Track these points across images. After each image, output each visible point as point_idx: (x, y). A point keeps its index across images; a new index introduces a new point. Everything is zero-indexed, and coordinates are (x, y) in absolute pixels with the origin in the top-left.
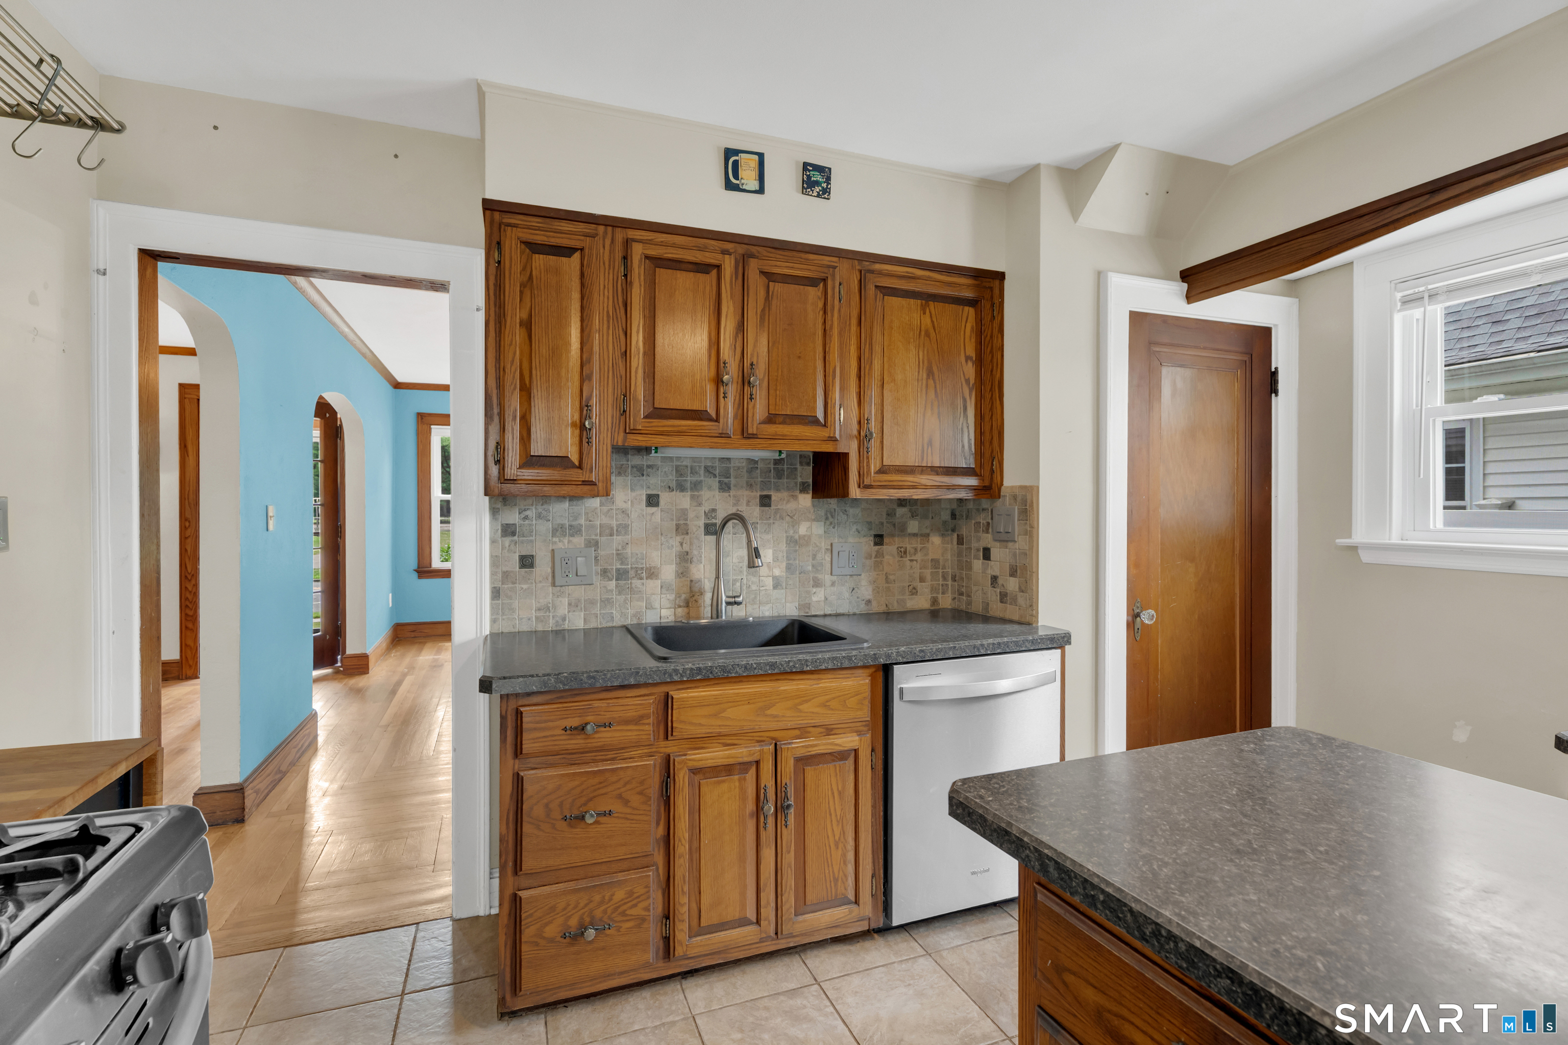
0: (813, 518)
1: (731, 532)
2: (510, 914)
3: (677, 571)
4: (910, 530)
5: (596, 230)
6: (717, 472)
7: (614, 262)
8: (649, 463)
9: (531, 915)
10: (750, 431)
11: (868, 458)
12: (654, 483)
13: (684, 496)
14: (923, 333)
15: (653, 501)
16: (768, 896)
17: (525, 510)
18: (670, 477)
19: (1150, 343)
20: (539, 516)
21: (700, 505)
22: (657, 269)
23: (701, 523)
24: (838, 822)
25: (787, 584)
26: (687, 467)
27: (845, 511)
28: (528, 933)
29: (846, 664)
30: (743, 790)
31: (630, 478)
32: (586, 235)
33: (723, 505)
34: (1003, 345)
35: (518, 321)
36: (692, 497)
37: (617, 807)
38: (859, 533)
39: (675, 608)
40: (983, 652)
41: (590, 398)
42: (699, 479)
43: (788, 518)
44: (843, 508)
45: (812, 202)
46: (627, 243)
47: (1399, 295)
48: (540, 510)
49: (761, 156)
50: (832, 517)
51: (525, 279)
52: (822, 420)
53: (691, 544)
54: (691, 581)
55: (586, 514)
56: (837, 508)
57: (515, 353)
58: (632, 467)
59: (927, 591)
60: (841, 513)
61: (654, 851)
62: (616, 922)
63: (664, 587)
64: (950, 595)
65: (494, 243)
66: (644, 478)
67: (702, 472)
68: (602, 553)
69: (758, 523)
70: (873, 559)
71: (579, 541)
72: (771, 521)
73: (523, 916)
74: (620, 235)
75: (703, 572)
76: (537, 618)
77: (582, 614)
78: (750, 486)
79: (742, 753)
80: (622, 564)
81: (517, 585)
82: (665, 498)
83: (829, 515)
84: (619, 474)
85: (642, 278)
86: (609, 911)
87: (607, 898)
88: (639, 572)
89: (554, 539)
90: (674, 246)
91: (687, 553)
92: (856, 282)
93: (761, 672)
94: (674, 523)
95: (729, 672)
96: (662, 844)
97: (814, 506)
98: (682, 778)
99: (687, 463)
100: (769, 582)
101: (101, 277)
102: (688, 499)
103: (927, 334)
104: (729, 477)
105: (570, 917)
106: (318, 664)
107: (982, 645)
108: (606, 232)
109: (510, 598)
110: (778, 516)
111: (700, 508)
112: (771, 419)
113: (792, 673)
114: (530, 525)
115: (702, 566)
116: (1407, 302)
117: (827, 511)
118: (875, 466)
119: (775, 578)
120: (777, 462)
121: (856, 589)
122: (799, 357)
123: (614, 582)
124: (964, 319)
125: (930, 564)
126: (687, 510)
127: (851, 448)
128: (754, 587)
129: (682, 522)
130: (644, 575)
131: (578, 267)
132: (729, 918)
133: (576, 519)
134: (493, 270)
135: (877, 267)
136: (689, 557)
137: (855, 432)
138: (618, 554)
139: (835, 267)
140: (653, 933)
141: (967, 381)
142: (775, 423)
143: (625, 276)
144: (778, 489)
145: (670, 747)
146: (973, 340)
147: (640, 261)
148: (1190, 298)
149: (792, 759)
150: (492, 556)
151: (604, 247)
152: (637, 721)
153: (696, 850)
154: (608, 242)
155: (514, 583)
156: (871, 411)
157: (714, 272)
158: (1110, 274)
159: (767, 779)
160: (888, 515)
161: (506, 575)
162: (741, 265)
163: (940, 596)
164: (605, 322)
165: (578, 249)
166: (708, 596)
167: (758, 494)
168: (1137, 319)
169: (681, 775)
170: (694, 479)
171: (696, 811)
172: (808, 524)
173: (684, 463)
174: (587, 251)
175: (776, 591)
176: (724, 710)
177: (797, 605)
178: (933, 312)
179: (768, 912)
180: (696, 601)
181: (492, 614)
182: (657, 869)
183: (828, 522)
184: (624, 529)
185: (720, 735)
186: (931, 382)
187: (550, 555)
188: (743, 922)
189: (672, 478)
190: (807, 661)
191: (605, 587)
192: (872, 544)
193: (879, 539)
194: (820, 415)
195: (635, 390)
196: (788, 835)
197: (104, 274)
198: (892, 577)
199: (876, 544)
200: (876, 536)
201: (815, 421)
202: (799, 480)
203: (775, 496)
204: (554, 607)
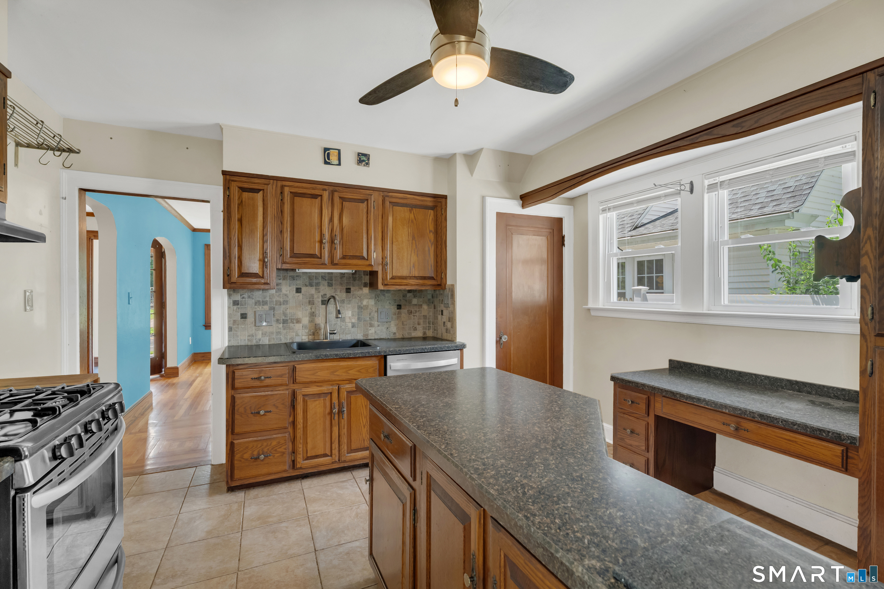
0: (369, 298)
1: (331, 304)
2: (230, 449)
3: (309, 320)
4: (413, 303)
5: (269, 182)
6: (327, 279)
7: (277, 195)
8: (297, 275)
9: (238, 450)
10: (335, 262)
11: (386, 273)
12: (299, 283)
13: (312, 289)
14: (410, 221)
15: (298, 290)
16: (335, 445)
17: (243, 295)
19: (507, 225)
20: (249, 297)
21: (319, 292)
22: (295, 197)
23: (320, 300)
24: (365, 417)
25: (358, 326)
27: (381, 295)
28: (237, 457)
29: (367, 355)
30: (325, 404)
31: (288, 281)
32: (265, 184)
33: (329, 292)
34: (446, 226)
35: (237, 219)
36: (316, 289)
37: (273, 409)
38: (390, 304)
39: (308, 336)
40: (426, 351)
41: (267, 249)
42: (319, 282)
43: (358, 298)
45: (362, 168)
46: (282, 187)
47: (601, 208)
48: (249, 295)
49: (339, 151)
50: (378, 297)
51: (240, 202)
52: (366, 257)
53: (315, 308)
54: (316, 324)
55: (270, 296)
57: (235, 232)
58: (290, 276)
59: (421, 329)
61: (288, 426)
62: (273, 453)
63: (304, 327)
64: (432, 330)
65: (227, 188)
66: (295, 281)
67: (320, 278)
68: (276, 312)
69: (345, 300)
70: (397, 315)
71: (266, 307)
72: (351, 299)
73: (235, 450)
74: (280, 183)
75: (320, 320)
76: (248, 340)
77: (268, 338)
78: (341, 284)
79: (325, 389)
80: (285, 317)
81: (239, 326)
82: (304, 289)
84: (284, 279)
85: (289, 201)
86: (270, 449)
87: (269, 444)
88: (293, 320)
89: (256, 307)
90: (302, 188)
91: (314, 312)
92: (381, 201)
93: (332, 358)
94: (308, 300)
95: (319, 357)
96: (292, 424)
97: (369, 292)
98: (300, 398)
99: (314, 275)
100: (350, 325)
101: (64, 200)
102: (314, 290)
103: (412, 221)
104: (332, 281)
105: (254, 451)
106: (152, 373)
107: (426, 348)
108: (273, 183)
109: (237, 331)
110: (354, 297)
111: (319, 294)
112: (344, 257)
113: (344, 358)
114: (245, 301)
115: (320, 318)
116: (604, 210)
117: (376, 295)
118: (389, 276)
119: (352, 323)
120: (353, 274)
121: (389, 328)
122: (356, 232)
123: (282, 325)
124: (429, 215)
125: (422, 317)
126: (314, 294)
127: (379, 269)
128: (343, 327)
129: (311, 300)
130: (295, 322)
131: (262, 197)
132: (319, 454)
133: (265, 298)
134: (226, 199)
135: (390, 194)
136: (314, 314)
137: (381, 262)
138: (283, 313)
139: (371, 195)
140: (288, 459)
141: (430, 241)
142: (346, 259)
143: (282, 200)
144: (354, 286)
145: (295, 387)
146: (433, 224)
147: (288, 194)
148: (523, 206)
149: (346, 393)
150: (228, 314)
151: (273, 189)
152: (281, 376)
153: (305, 427)
154: (274, 187)
155: (238, 325)
156: (387, 253)
157: (319, 198)
158: (487, 198)
159: (335, 401)
160: (403, 296)
161: (235, 321)
162: (331, 195)
163: (427, 331)
164: (273, 219)
165: (261, 190)
166: (322, 330)
167: (345, 287)
168: (500, 216)
169: (299, 397)
170: (317, 281)
171: (305, 411)
172: (367, 300)
173: (312, 275)
174: (265, 190)
175: (353, 329)
176: (317, 372)
177: (362, 335)
178: (415, 212)
179: (335, 452)
180: (318, 333)
181: (229, 338)
182: (290, 434)
183: (376, 300)
184: (286, 302)
185: (315, 382)
186: (414, 241)
187: (253, 313)
188: (325, 455)
189: (307, 281)
190: (351, 353)
191: (278, 327)
192: (396, 309)
193: (399, 307)
194: (365, 255)
195: (286, 246)
196: (344, 422)
197: (65, 199)
198: (405, 323)
199: (398, 309)
200: (398, 305)
201: (363, 258)
202: (363, 281)
203: (352, 289)
204: (256, 335)
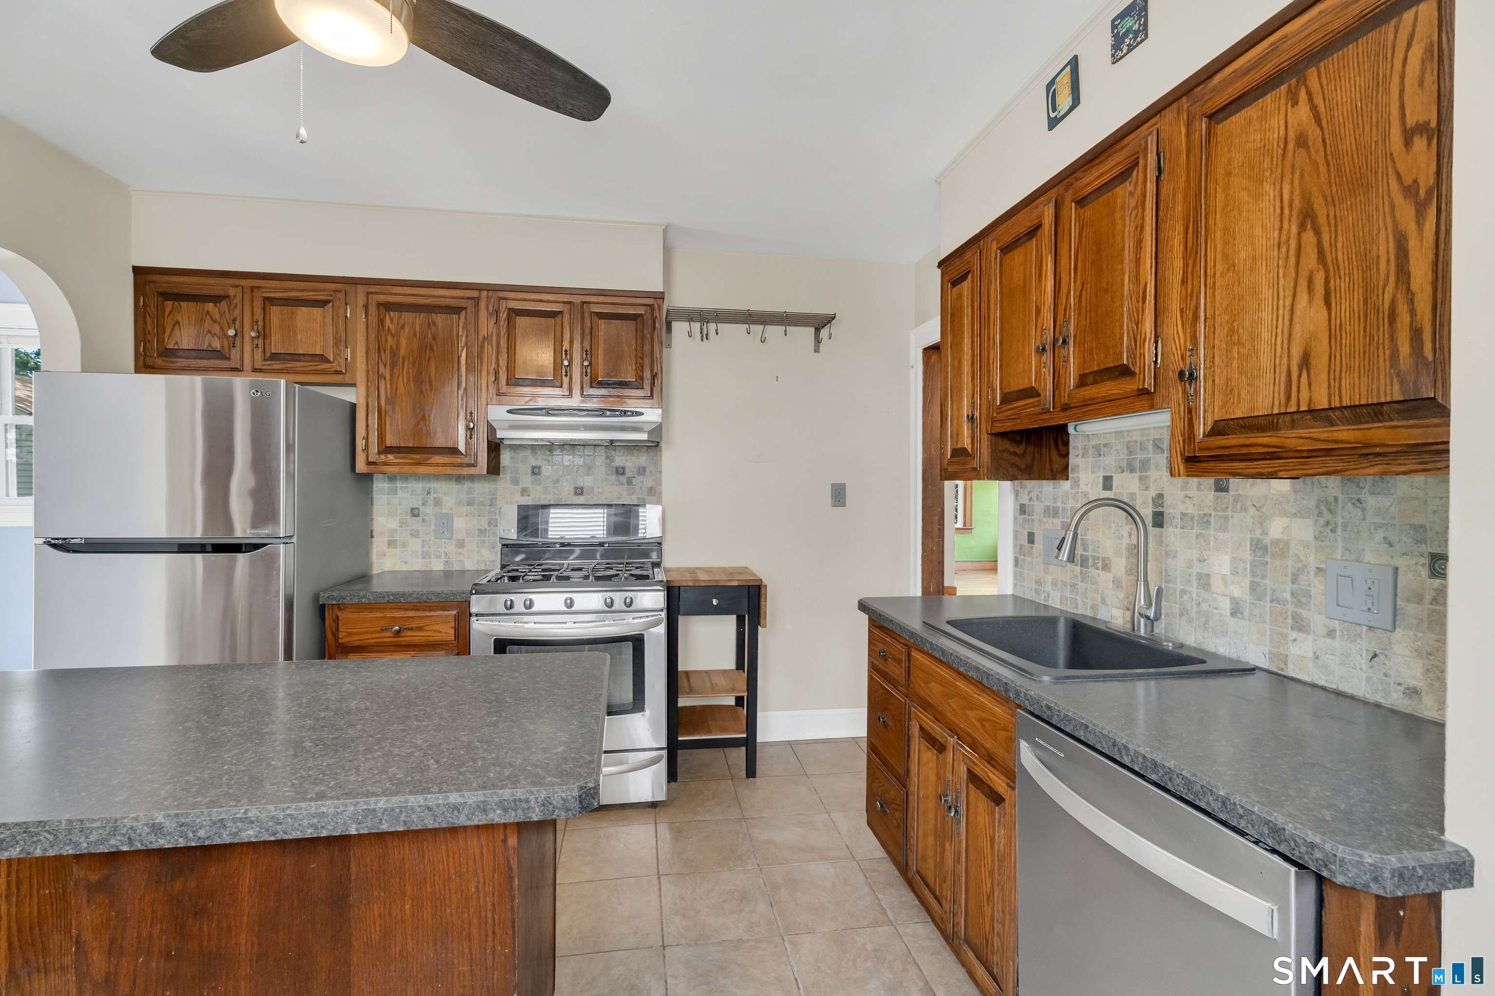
0: (1294, 511)
1: (1179, 526)
3: (1126, 567)
5: (979, 245)
10: (1063, 401)
13: (1133, 478)
15: (1107, 483)
17: (1030, 488)
18: (1122, 456)
20: (1037, 498)
23: (1149, 512)
25: (1250, 612)
26: (1136, 442)
27: (1359, 500)
31: (1091, 457)
32: (974, 255)
36: (1141, 478)
38: (1391, 545)
42: (1147, 456)
43: (1252, 510)
44: (1355, 496)
49: (1074, 62)
50: (1330, 510)
56: (1341, 497)
60: (1350, 506)
63: (1117, 584)
66: (1102, 458)
67: (1150, 447)
69: (1210, 515)
70: (1427, 605)
71: (1057, 523)
74: (990, 239)
76: (1035, 590)
77: (1059, 594)
80: (1084, 550)
81: (1027, 558)
82: (1117, 480)
83: (1323, 508)
84: (1084, 455)
88: (1096, 561)
89: (1045, 520)
99: (1136, 436)
100: (1226, 606)
102: (1137, 481)
108: (984, 244)
109: (1024, 568)
110: (1239, 506)
111: (1147, 492)
112: (1083, 381)
114: (1033, 504)
117: (1319, 501)
118: (1203, 424)
119: (1233, 600)
121: (1382, 657)
123: (1079, 567)
126: (1135, 494)
130: (1100, 565)
133: (1057, 500)
139: (1150, 134)
150: (1014, 534)
155: (1025, 556)
161: (1021, 549)
165: (970, 270)
170: (1143, 456)
172: (1285, 521)
173: (1134, 438)
174: (973, 268)
175: (1234, 619)
177: (1267, 652)
181: (1014, 577)
183: (1321, 521)
187: (1042, 533)
189: (1124, 456)
191: (1074, 570)
192: (1425, 572)
197: (913, 367)
199: (1434, 573)
200: (1434, 556)
204: (1044, 583)
